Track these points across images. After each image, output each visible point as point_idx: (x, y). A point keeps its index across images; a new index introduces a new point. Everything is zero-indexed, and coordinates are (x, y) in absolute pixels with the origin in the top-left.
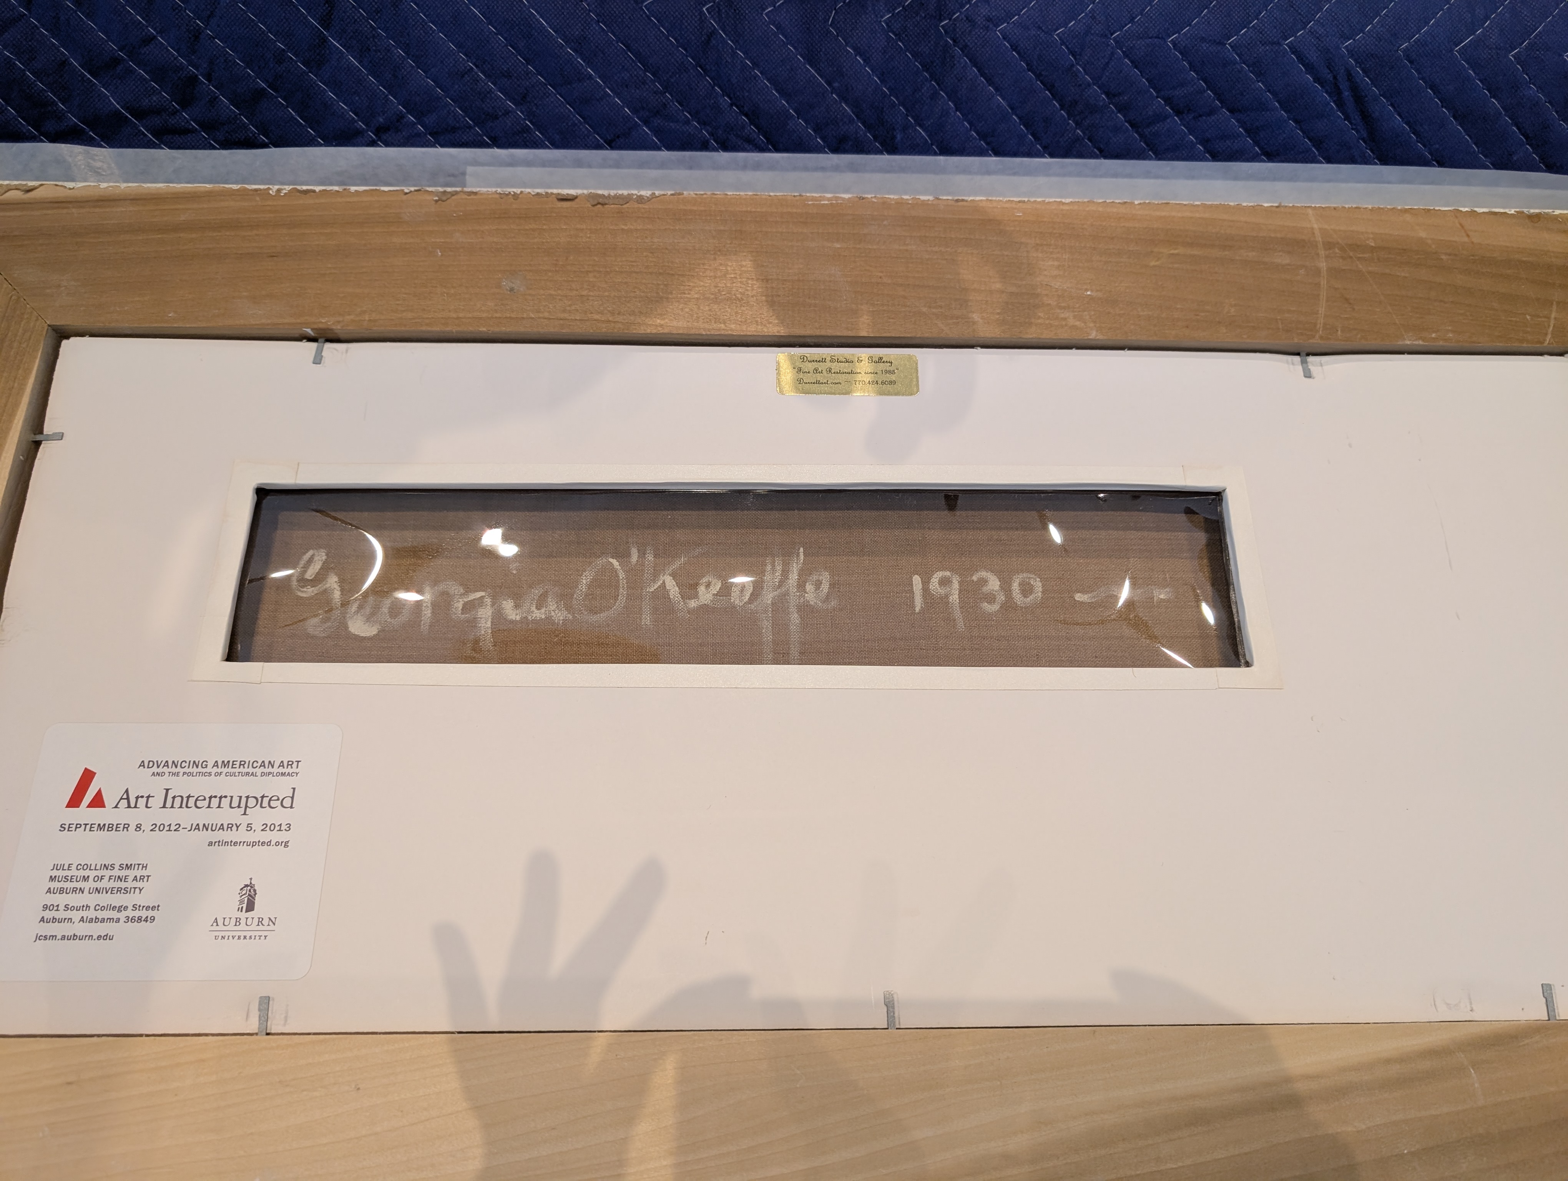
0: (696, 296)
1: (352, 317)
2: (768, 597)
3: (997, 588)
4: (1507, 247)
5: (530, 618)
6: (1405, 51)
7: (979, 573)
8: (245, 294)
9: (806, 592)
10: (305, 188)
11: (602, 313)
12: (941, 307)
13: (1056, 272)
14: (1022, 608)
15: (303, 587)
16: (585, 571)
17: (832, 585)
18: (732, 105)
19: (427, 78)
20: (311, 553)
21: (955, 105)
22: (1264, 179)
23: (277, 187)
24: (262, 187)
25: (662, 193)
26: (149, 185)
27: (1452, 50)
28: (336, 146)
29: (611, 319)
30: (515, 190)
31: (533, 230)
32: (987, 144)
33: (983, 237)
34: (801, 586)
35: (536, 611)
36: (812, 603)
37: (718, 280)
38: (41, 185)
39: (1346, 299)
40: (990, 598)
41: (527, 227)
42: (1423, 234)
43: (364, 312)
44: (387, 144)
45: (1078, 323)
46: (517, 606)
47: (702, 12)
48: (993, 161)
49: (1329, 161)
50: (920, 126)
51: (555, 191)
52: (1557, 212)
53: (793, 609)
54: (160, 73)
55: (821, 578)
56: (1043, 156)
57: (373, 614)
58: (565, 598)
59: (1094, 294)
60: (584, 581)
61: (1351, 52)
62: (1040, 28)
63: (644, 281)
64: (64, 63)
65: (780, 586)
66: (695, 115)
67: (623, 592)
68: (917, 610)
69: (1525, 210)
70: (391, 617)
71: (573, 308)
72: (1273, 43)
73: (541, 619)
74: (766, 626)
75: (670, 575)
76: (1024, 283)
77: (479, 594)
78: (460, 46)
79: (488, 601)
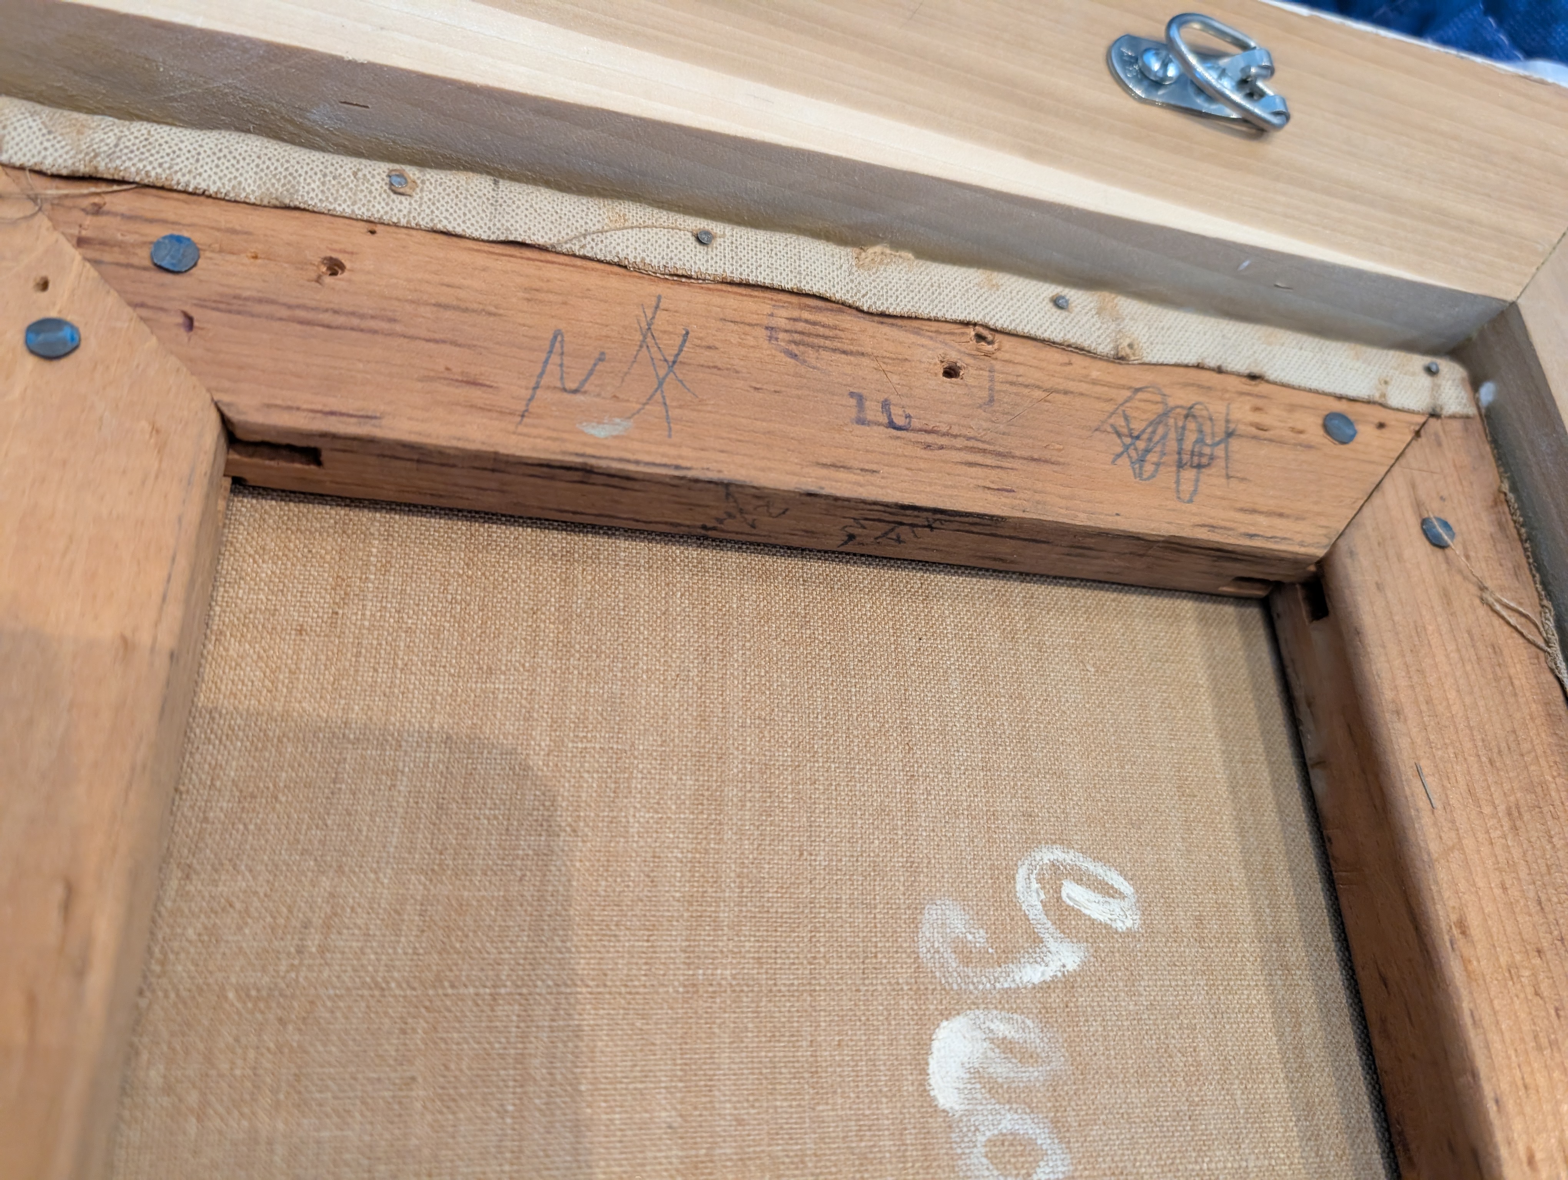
15: (1041, 880)
57: (992, 1087)
70: (992, 1143)
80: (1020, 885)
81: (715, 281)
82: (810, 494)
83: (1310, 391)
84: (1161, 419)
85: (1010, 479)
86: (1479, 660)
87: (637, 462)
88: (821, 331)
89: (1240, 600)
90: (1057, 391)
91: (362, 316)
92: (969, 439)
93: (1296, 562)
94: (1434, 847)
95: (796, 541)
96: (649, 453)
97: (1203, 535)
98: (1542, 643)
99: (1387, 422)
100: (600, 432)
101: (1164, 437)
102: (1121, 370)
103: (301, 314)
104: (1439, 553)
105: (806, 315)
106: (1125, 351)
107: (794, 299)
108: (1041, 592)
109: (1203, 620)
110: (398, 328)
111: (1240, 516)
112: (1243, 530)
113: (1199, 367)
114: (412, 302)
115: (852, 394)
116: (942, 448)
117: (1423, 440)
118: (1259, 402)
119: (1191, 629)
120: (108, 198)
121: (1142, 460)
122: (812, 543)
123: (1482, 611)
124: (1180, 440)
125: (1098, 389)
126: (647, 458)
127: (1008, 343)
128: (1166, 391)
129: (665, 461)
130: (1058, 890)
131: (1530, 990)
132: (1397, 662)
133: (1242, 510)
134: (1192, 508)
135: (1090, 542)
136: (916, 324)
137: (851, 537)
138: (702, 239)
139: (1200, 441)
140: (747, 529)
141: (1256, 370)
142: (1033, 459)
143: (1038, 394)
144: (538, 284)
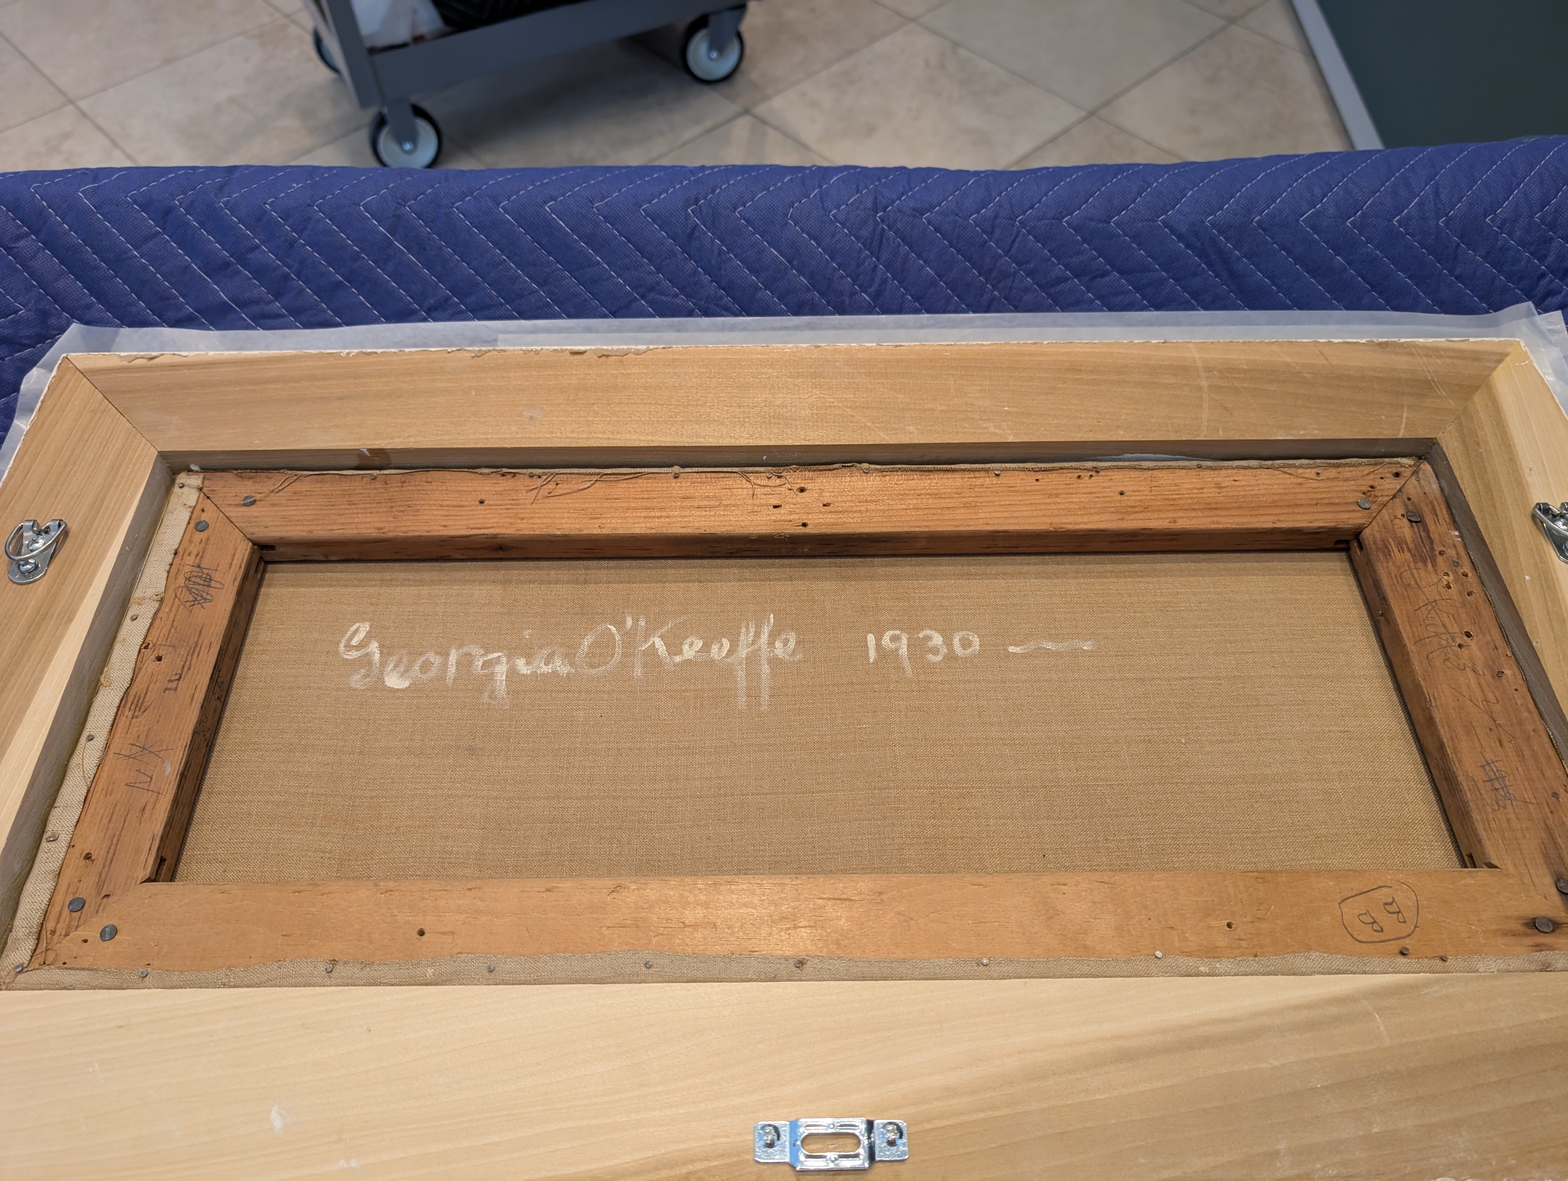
0: (681, 419)
1: (401, 440)
2: (743, 652)
3: (941, 643)
4: (1361, 367)
5: (539, 672)
6: (1258, 222)
7: (925, 632)
8: (316, 425)
9: (775, 648)
10: (369, 351)
11: (604, 432)
12: (882, 422)
13: (978, 395)
14: (962, 658)
15: (349, 651)
16: (587, 635)
17: (798, 643)
18: (712, 281)
19: (470, 268)
20: (357, 625)
21: (892, 275)
22: (1151, 325)
23: (347, 351)
24: (335, 351)
25: (655, 347)
26: (247, 352)
27: (1298, 221)
28: (396, 322)
29: (611, 436)
30: (537, 348)
31: (550, 375)
32: (920, 305)
33: (917, 371)
34: (771, 643)
35: (544, 667)
36: (781, 657)
37: (699, 407)
38: (162, 355)
39: (1225, 408)
40: (935, 651)
41: (545, 373)
42: (1288, 360)
43: (411, 436)
44: (435, 320)
45: (997, 431)
46: (528, 663)
47: (687, 214)
48: (925, 317)
49: (1206, 308)
50: (865, 292)
51: (569, 348)
52: (1403, 340)
53: (764, 662)
54: (260, 272)
55: (789, 637)
56: (967, 312)
57: (406, 671)
58: (569, 657)
59: (1011, 409)
60: (586, 643)
61: (1213, 225)
62: (957, 215)
63: (638, 409)
64: (187, 267)
65: (753, 644)
66: (682, 289)
67: (618, 650)
68: (871, 660)
69: (1375, 340)
70: (421, 673)
71: (581, 429)
72: (1148, 220)
73: (548, 673)
74: (741, 675)
75: (659, 637)
76: (952, 403)
77: (496, 655)
78: (496, 244)
79: (504, 659)
80: (350, 658)
81: (110, 735)
82: (202, 707)
83: (184, 533)
84: (189, 589)
85: (206, 643)
86: (298, 500)
87: (182, 759)
88: (136, 701)
89: (264, 571)
90: (173, 624)
91: (111, 845)
92: (188, 655)
93: (252, 552)
94: (355, 531)
95: (217, 718)
96: (179, 755)
97: (237, 583)
98: (296, 477)
99: (202, 508)
100: (169, 770)
101: (197, 590)
102: (166, 600)
103: (107, 863)
104: (257, 503)
105: (129, 705)
106: (159, 598)
107: (121, 709)
108: (249, 640)
109: (269, 586)
110: (118, 833)
111: (232, 569)
112: (237, 569)
113: (168, 572)
114: (107, 831)
115: (164, 692)
116: (190, 664)
117: (211, 496)
118: (187, 553)
119: (272, 590)
120: (48, 929)
121: (205, 599)
122: (218, 711)
123: (281, 494)
124: (199, 584)
125: (174, 609)
126: (181, 755)
127: (149, 639)
128: (178, 586)
129: (183, 750)
130: (354, 646)
131: (402, 514)
132: (294, 527)
133: (230, 568)
134: (226, 585)
135: (234, 620)
136: (137, 669)
137: (219, 698)
138: (90, 738)
139: (200, 577)
140: (210, 732)
141: (173, 552)
142: (200, 635)
143: (173, 630)
144: (104, 792)
